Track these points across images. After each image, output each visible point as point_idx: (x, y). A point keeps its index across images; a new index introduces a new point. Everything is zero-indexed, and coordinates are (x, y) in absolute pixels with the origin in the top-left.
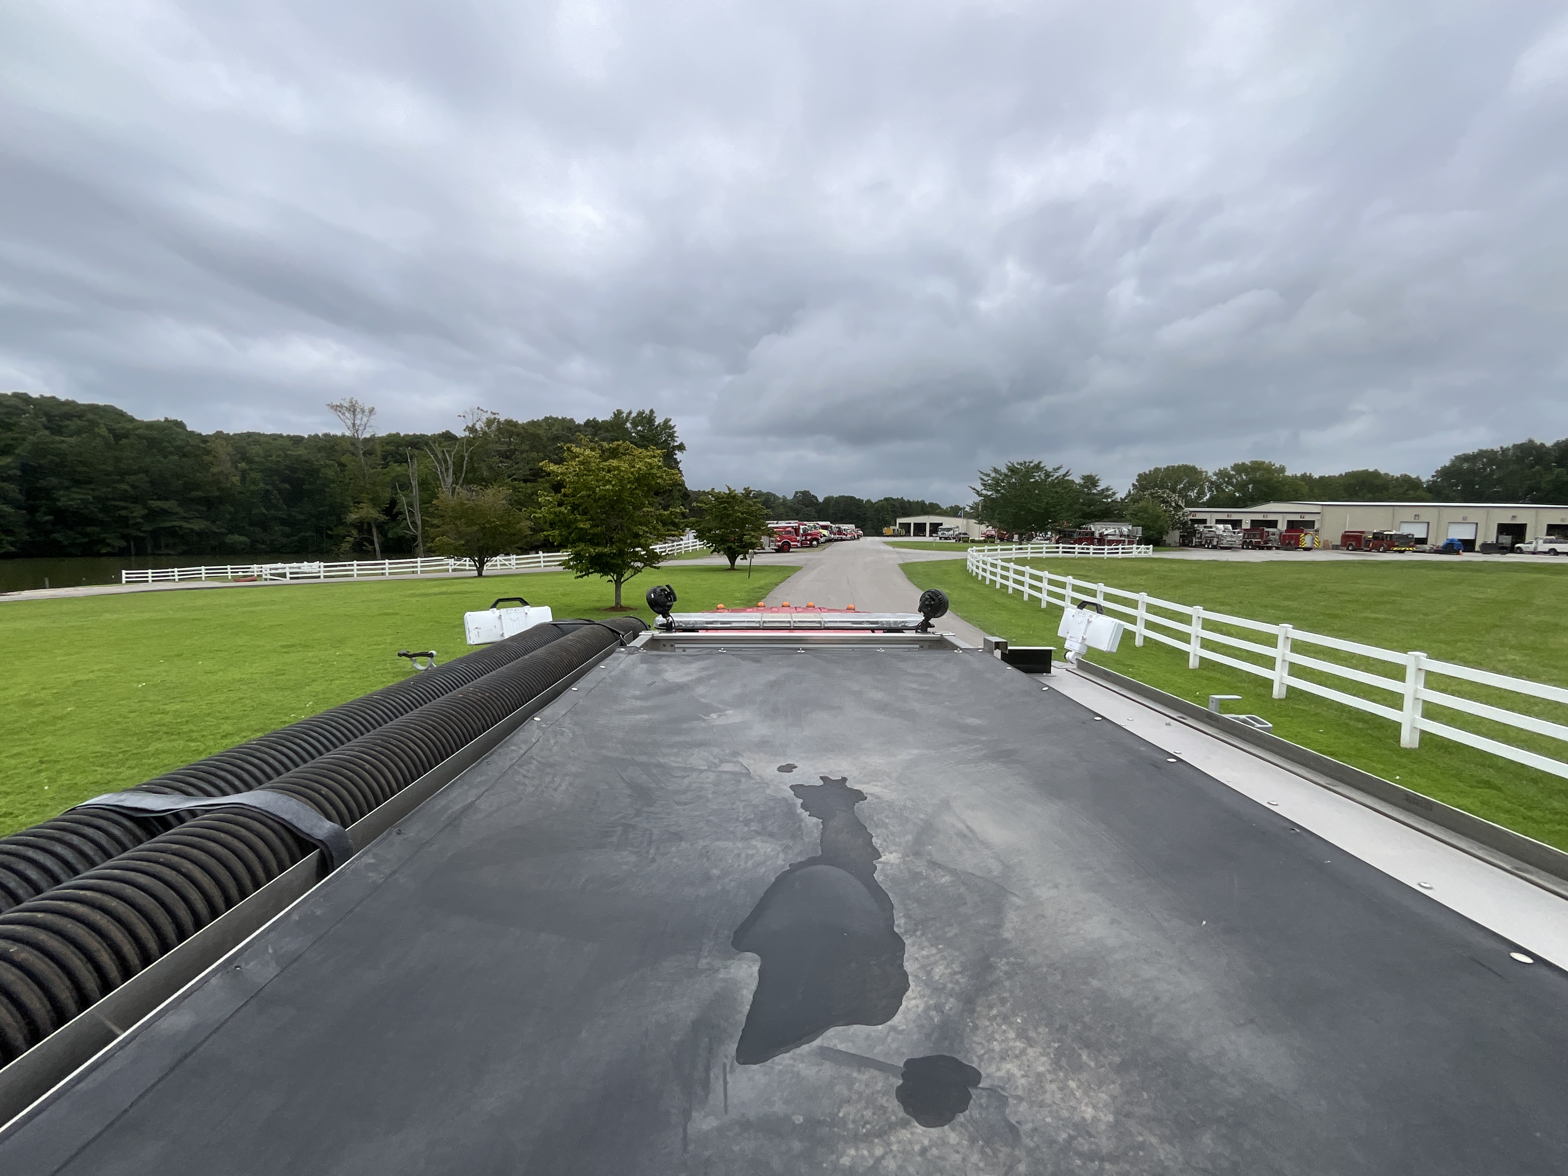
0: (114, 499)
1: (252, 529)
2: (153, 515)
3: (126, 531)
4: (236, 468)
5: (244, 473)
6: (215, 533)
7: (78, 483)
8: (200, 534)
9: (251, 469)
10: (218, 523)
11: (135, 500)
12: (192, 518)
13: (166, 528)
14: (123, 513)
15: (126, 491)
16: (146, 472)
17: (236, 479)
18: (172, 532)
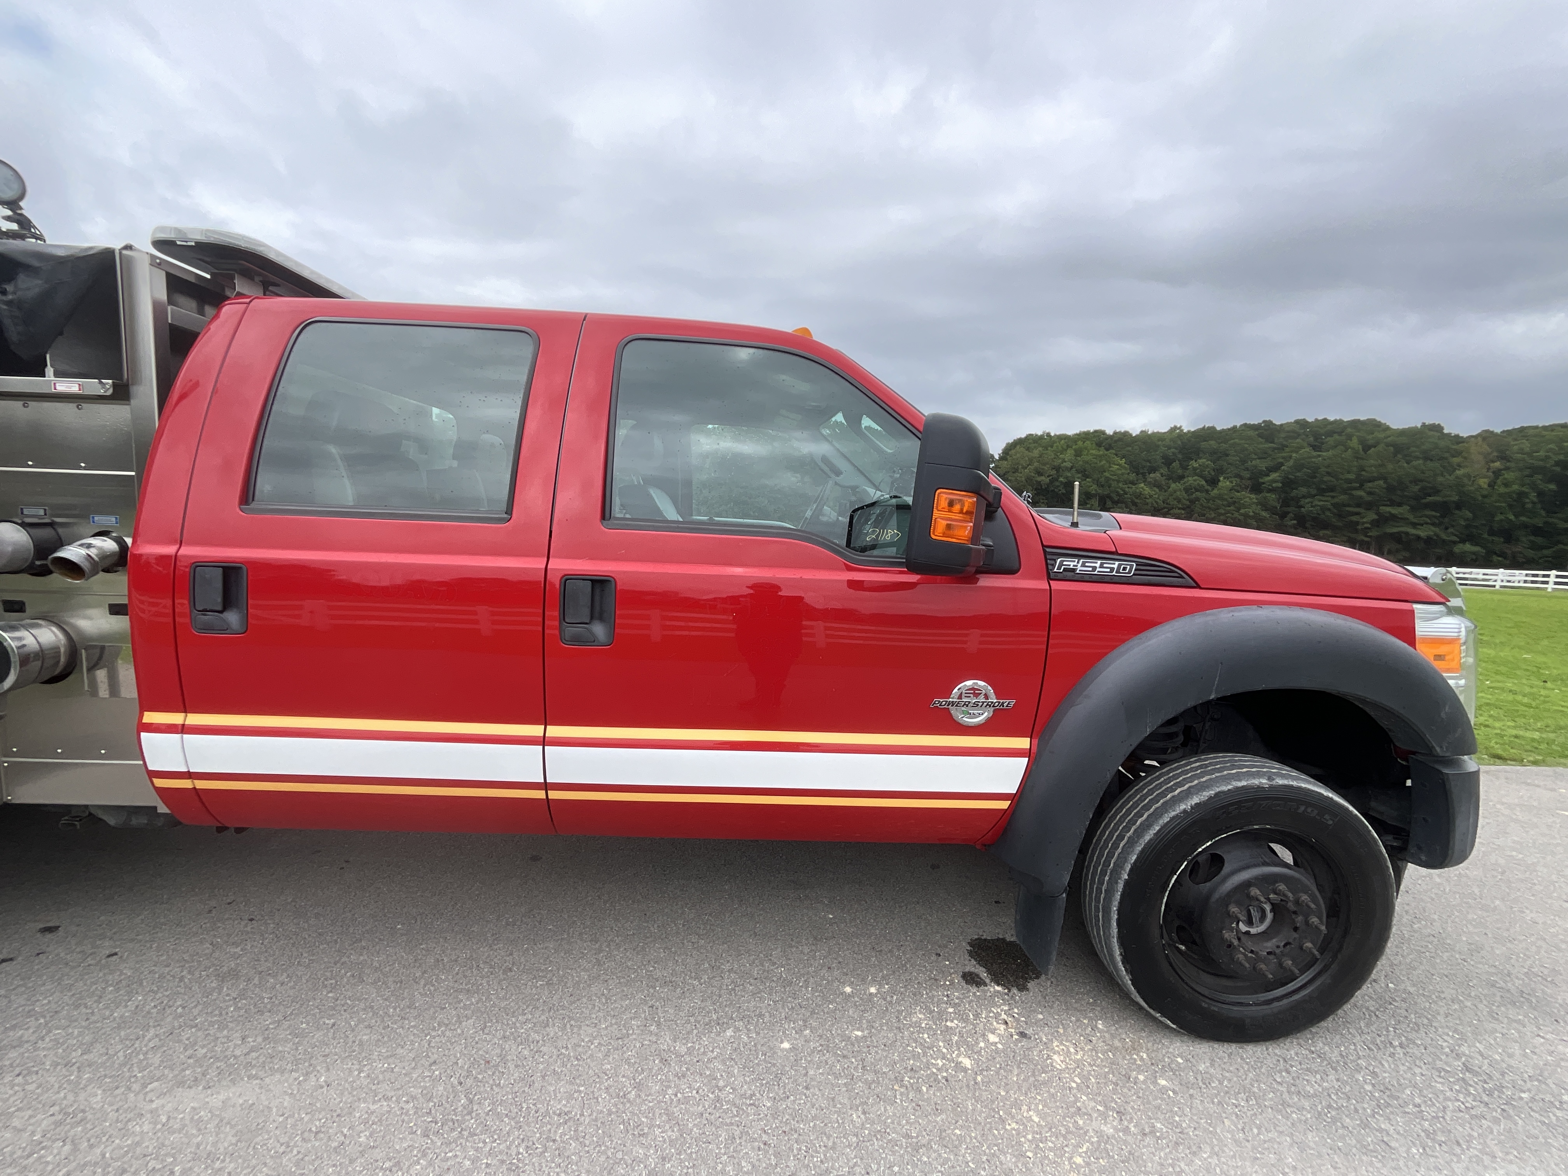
0: (1349, 506)
1: (1490, 538)
2: (1383, 520)
3: (1353, 536)
4: (1488, 469)
5: (1497, 473)
6: (1444, 541)
7: (1322, 492)
8: (1428, 541)
9: (1507, 469)
10: (1451, 530)
11: (1369, 506)
12: (1422, 525)
13: (1392, 534)
14: (1354, 518)
15: (1361, 497)
16: (1385, 479)
17: (1483, 482)
18: (1397, 538)
